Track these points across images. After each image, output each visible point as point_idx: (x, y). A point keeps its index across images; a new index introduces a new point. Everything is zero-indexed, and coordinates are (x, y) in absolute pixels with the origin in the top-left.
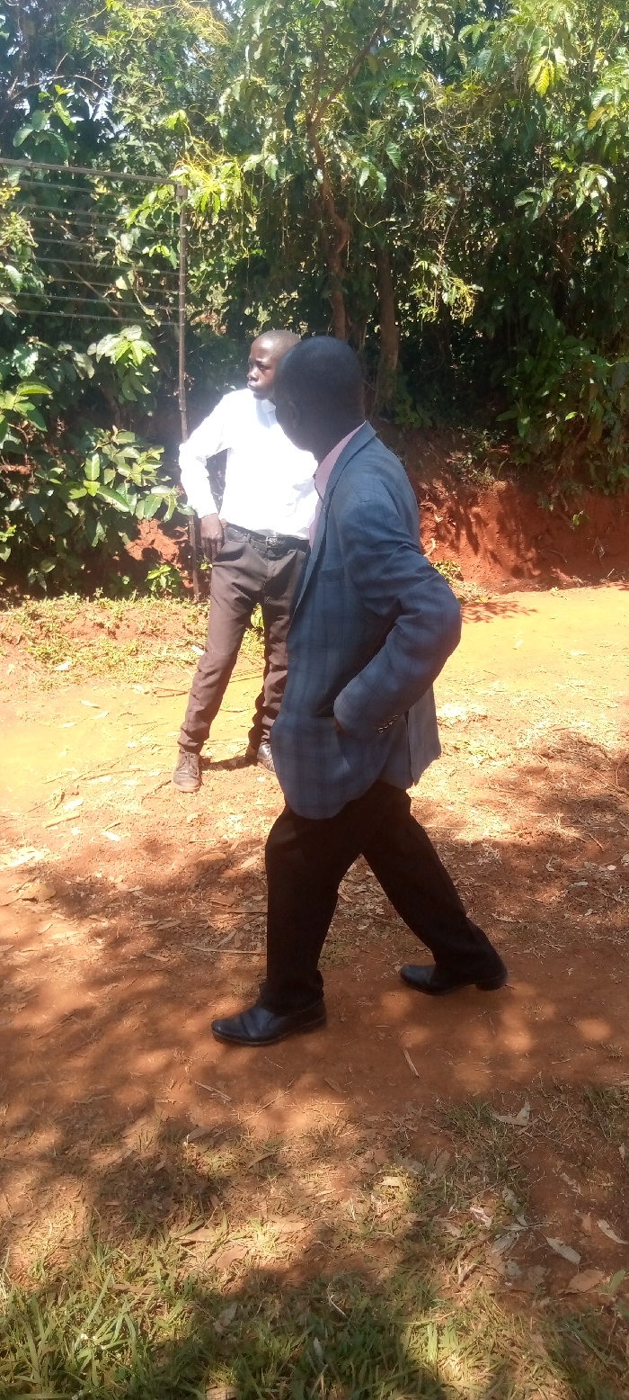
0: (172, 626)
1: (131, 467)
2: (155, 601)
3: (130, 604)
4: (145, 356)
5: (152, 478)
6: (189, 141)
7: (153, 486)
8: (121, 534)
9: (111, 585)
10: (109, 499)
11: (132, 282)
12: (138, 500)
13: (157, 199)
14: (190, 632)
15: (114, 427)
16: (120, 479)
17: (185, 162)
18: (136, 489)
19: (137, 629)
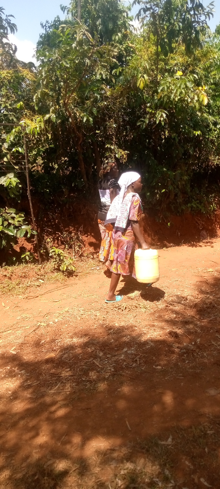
0: (31, 273)
1: (14, 220)
2: (25, 265)
3: (16, 267)
4: (16, 183)
5: (21, 223)
6: (25, 111)
7: (22, 225)
8: (11, 243)
9: (9, 261)
10: (6, 232)
11: (9, 158)
12: (17, 231)
13: (15, 131)
14: (38, 275)
15: (6, 207)
16: (9, 224)
17: (24, 119)
18: (16, 227)
19: (19, 275)
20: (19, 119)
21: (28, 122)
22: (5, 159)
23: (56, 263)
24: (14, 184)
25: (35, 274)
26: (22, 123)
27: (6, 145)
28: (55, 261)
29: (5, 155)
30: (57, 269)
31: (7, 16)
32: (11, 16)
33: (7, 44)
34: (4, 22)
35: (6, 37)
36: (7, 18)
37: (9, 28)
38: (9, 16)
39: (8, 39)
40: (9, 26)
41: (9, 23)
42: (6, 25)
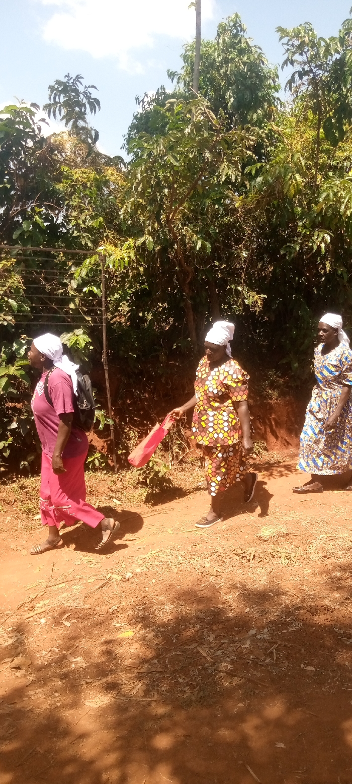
0: (102, 488)
2: (92, 473)
4: (85, 342)
6: (106, 232)
11: (77, 304)
13: (90, 263)
14: (112, 491)
17: (104, 243)
20: (96, 243)
21: (110, 248)
22: (72, 306)
23: (142, 472)
24: (83, 344)
25: (108, 490)
26: (100, 249)
27: (74, 284)
28: (141, 470)
29: (72, 299)
30: (142, 483)
31: (86, 87)
32: (93, 87)
33: (83, 128)
34: (82, 96)
35: (84, 119)
36: (87, 90)
37: (88, 106)
38: (89, 87)
39: (85, 122)
40: (89, 103)
41: (88, 98)
42: (85, 101)
